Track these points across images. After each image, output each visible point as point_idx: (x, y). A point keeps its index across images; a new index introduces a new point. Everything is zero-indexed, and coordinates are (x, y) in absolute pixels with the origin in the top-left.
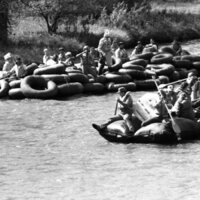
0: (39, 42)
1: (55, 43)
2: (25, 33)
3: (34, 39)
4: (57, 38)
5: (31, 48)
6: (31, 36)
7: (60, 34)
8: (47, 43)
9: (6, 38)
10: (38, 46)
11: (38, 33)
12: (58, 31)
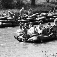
0: (44, 5)
1: (48, 5)
2: (40, 3)
3: (42, 4)
4: (49, 4)
5: (42, 7)
6: (42, 3)
7: (50, 3)
8: (46, 5)
9: (35, 4)
10: (44, 6)
11: (44, 3)
12: (49, 2)
